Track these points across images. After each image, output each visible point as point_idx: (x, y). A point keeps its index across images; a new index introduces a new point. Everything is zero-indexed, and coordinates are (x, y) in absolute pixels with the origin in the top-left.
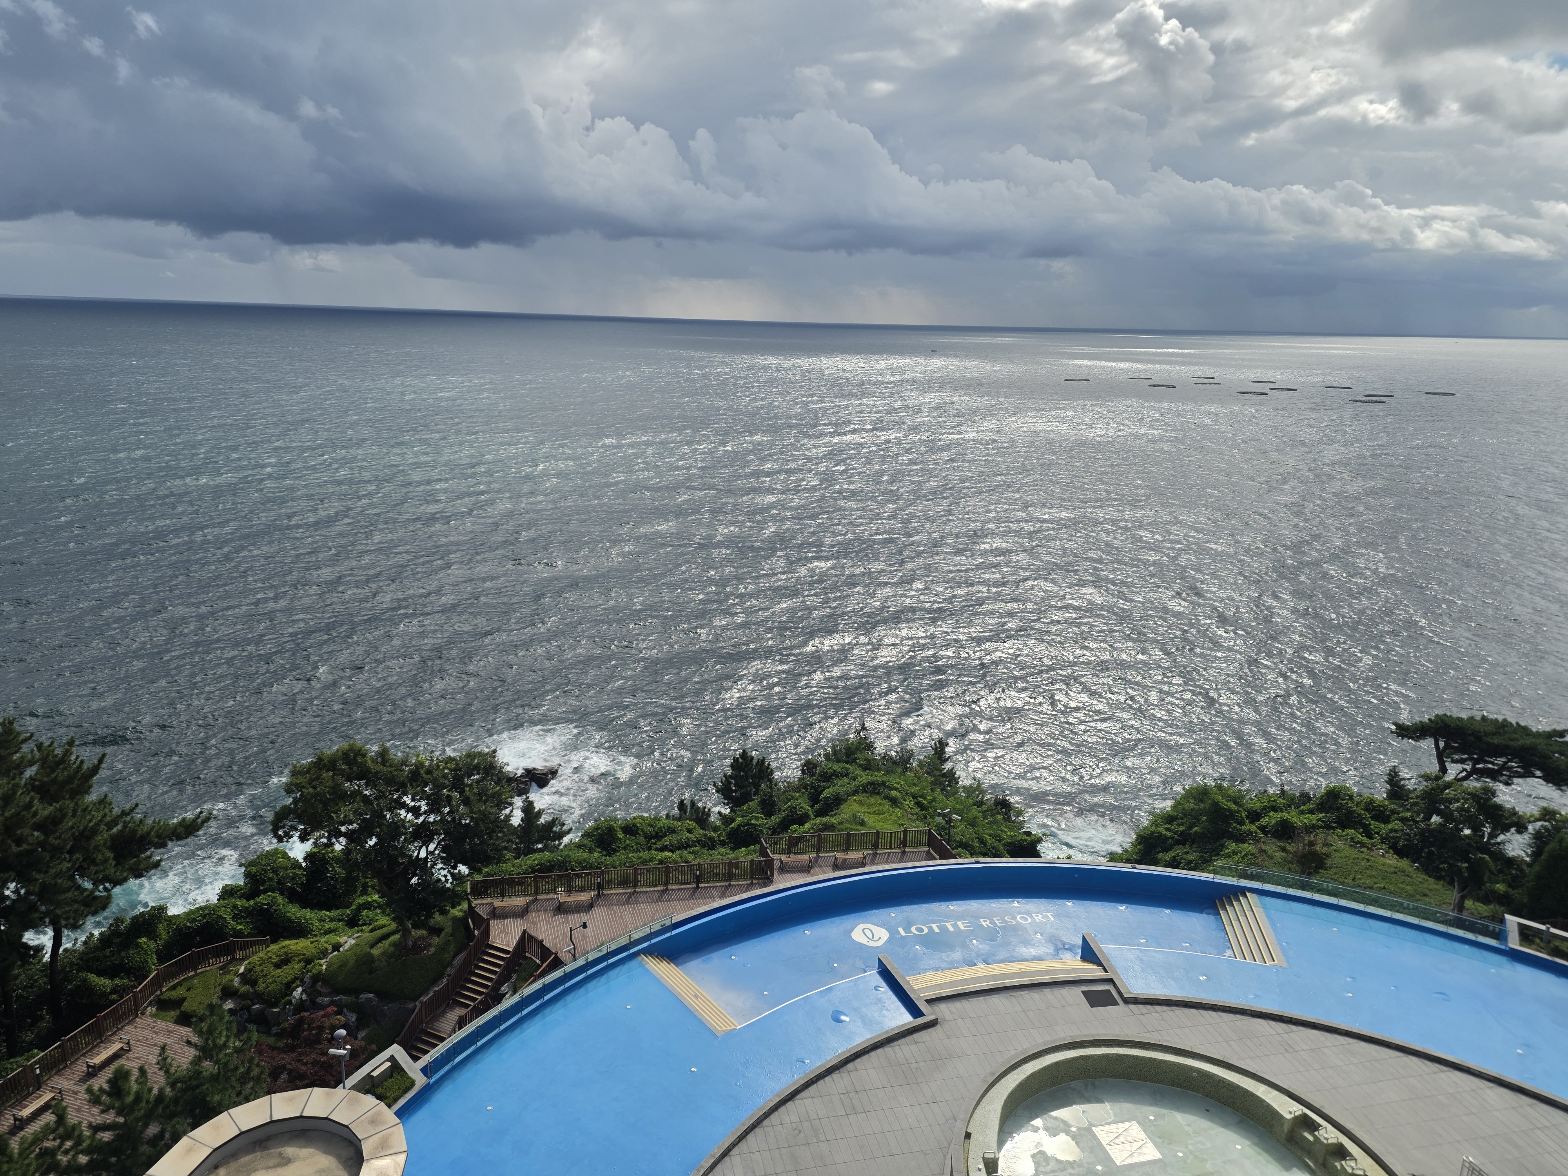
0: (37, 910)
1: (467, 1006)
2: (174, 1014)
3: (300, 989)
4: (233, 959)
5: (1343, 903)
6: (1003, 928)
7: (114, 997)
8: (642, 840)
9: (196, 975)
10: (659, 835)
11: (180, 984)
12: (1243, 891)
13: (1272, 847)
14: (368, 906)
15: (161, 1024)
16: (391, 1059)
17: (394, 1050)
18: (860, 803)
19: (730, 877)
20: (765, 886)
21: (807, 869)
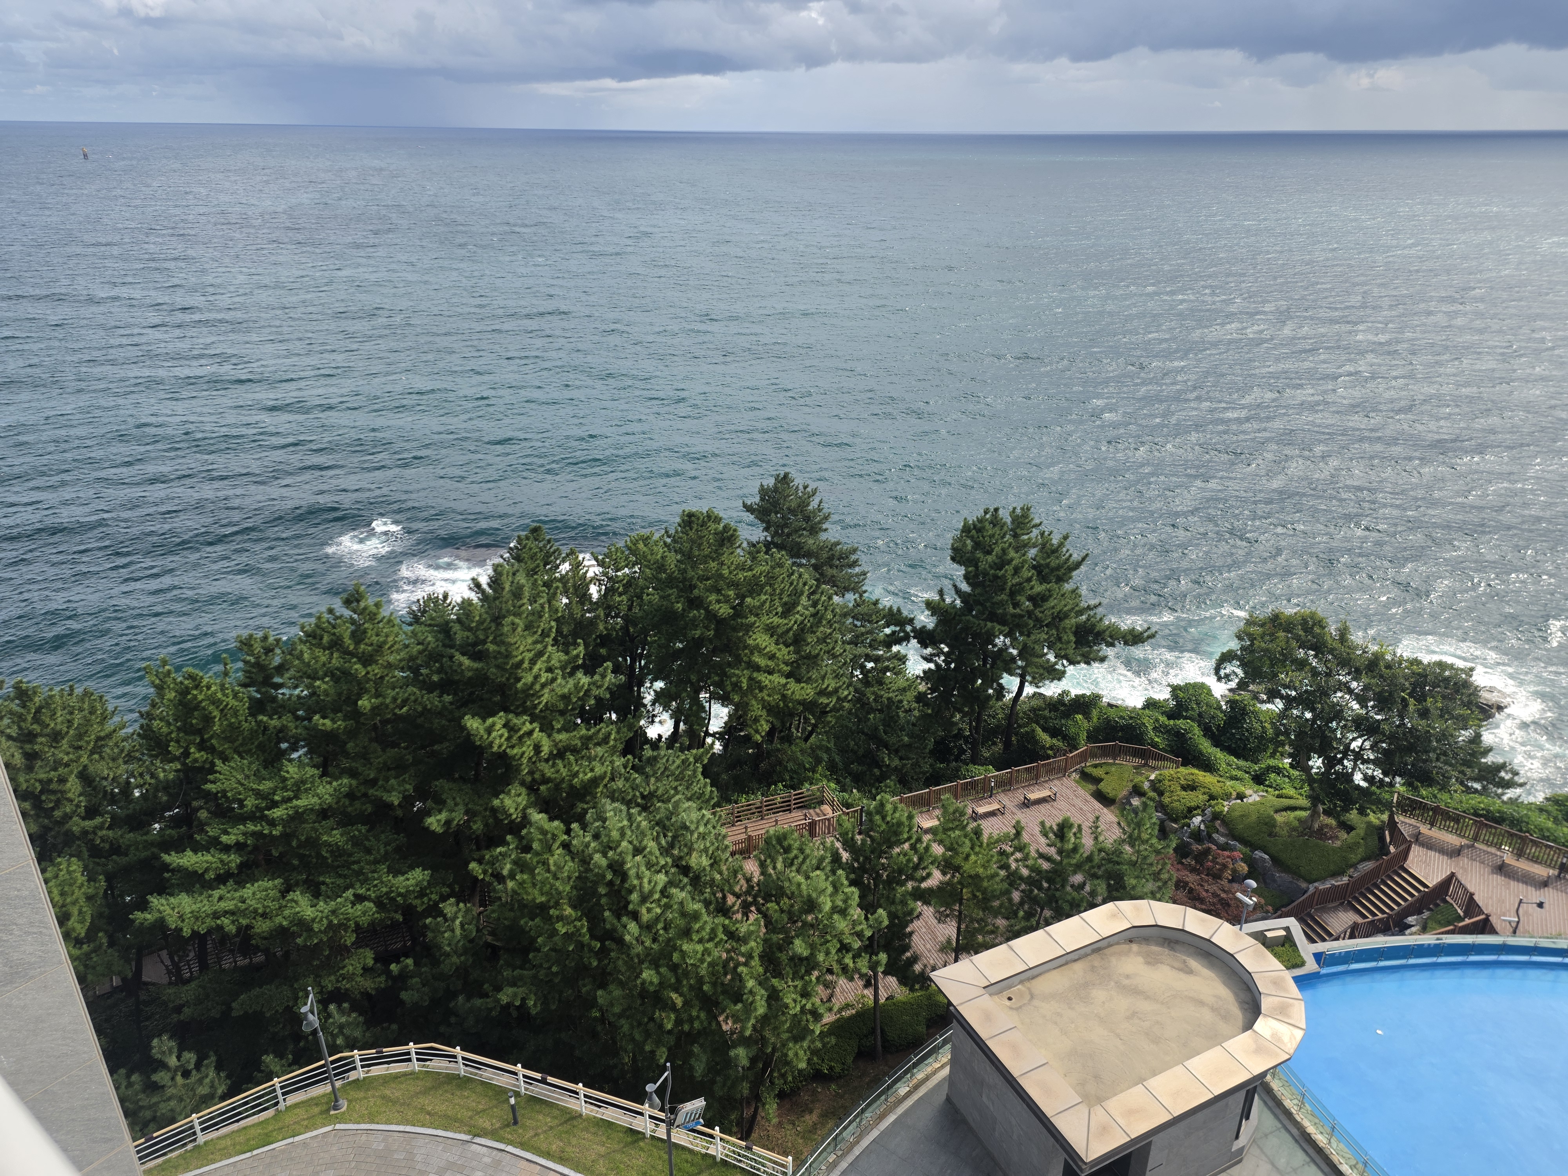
0: (1015, 663)
1: (1365, 917)
2: (1092, 787)
4: (1146, 765)
7: (1050, 752)
9: (1114, 764)
11: (1100, 765)
15: (1081, 791)
16: (1287, 929)
17: (1291, 922)
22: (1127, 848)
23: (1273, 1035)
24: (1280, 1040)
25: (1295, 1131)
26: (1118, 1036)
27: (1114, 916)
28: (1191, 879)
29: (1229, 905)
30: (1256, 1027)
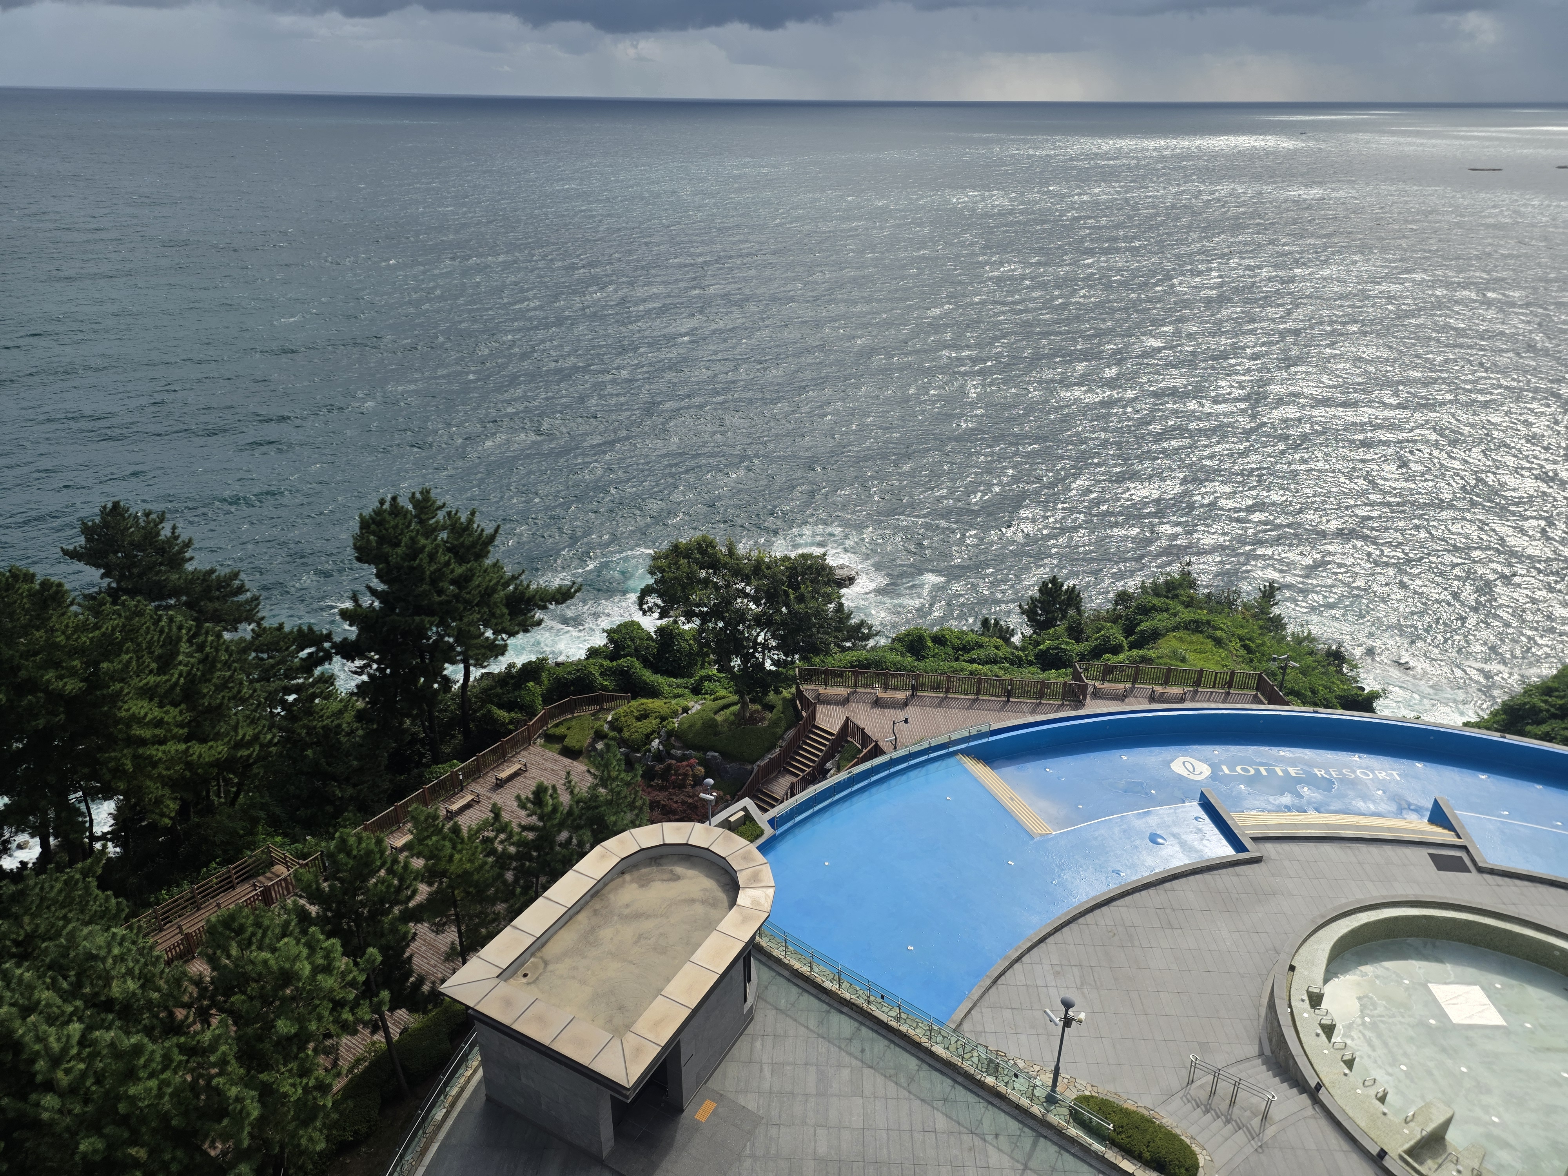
0: (454, 650)
1: (797, 775)
2: (558, 746)
3: (657, 741)
4: (601, 709)
7: (511, 727)
8: (951, 651)
9: (573, 718)
10: (966, 648)
11: (561, 723)
14: (709, 678)
15: (549, 754)
16: (745, 809)
17: (747, 802)
18: (1181, 639)
19: (1041, 695)
20: (1077, 708)
21: (1121, 697)
22: (602, 790)
23: (752, 903)
24: (758, 903)
25: (786, 973)
26: (631, 962)
27: (603, 856)
28: (661, 796)
29: (696, 807)
30: (739, 901)
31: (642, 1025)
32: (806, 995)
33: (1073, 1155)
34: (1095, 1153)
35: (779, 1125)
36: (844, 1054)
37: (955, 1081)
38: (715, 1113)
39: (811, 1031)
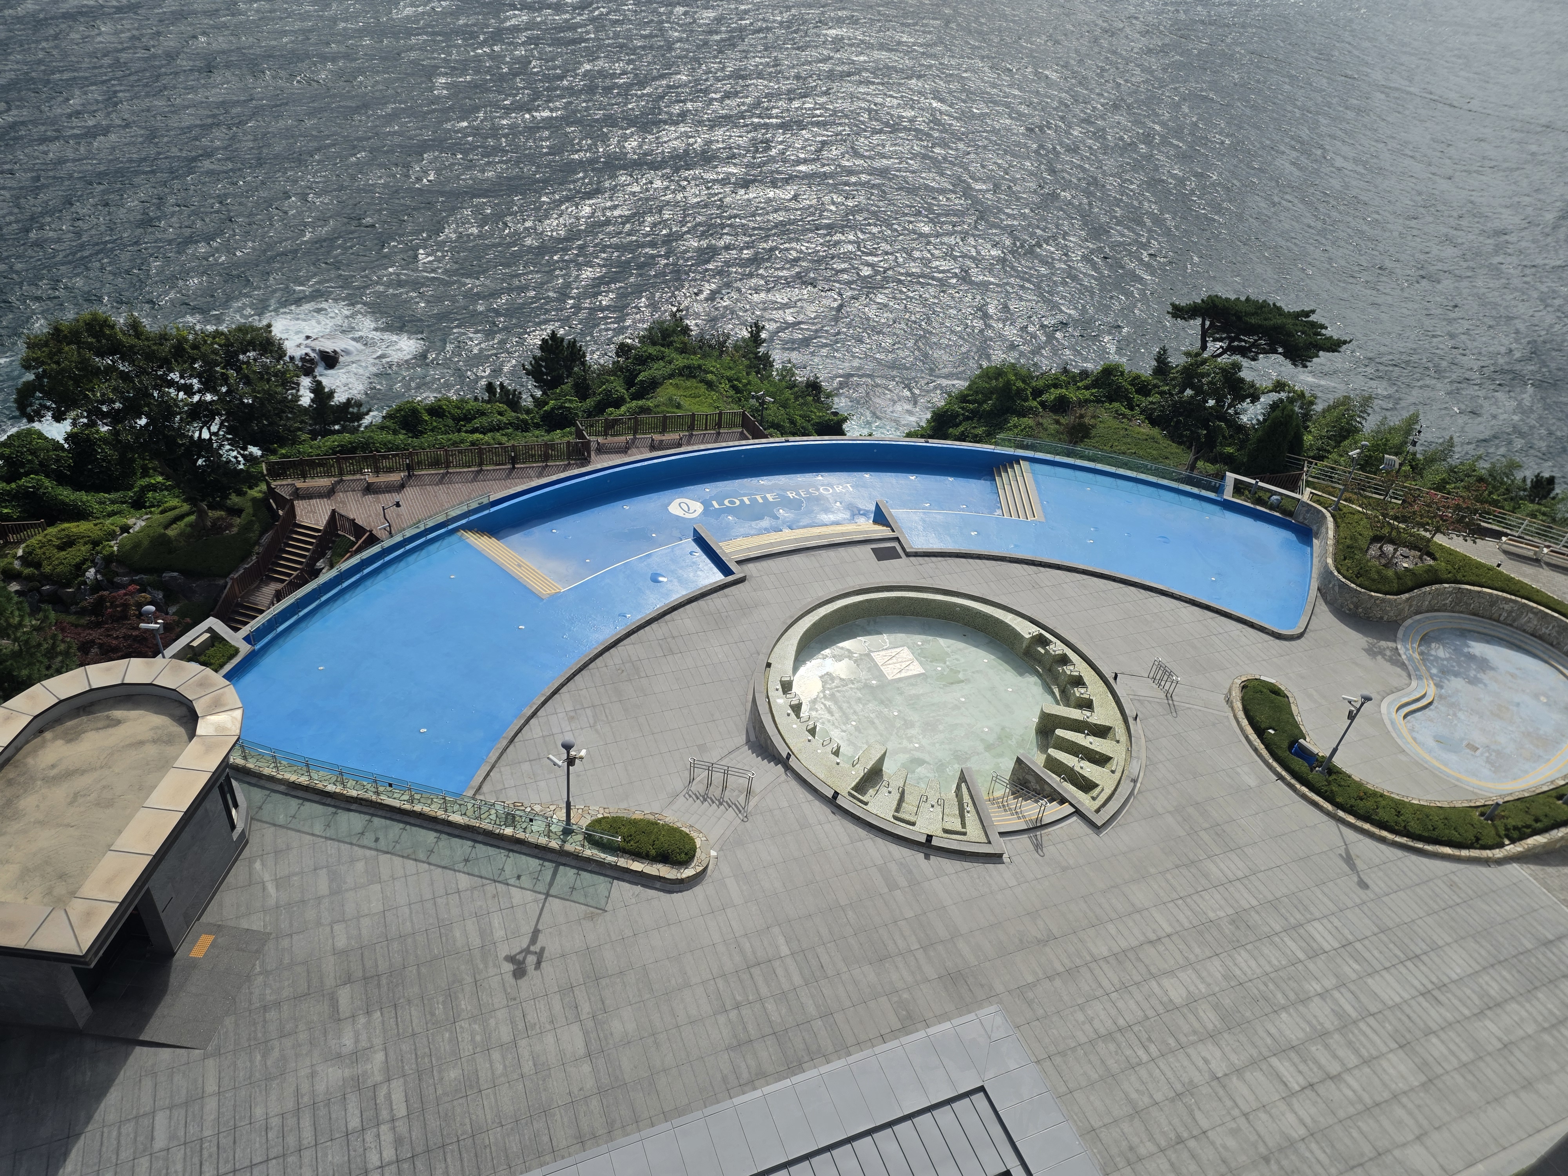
1: (283, 581)
3: (92, 570)
4: (7, 543)
5: (1099, 466)
6: (808, 499)
8: (450, 422)
10: (468, 418)
12: (1017, 459)
13: (1048, 420)
14: (154, 488)
16: (210, 630)
17: (212, 622)
18: (677, 386)
19: (546, 458)
20: (583, 466)
21: (624, 450)
23: (216, 730)
24: (224, 729)
26: (69, 825)
30: (199, 731)
31: (89, 888)
32: (307, 804)
33: (591, 872)
34: (609, 864)
35: (291, 935)
36: (356, 848)
37: (475, 841)
38: (213, 945)
39: (318, 836)
